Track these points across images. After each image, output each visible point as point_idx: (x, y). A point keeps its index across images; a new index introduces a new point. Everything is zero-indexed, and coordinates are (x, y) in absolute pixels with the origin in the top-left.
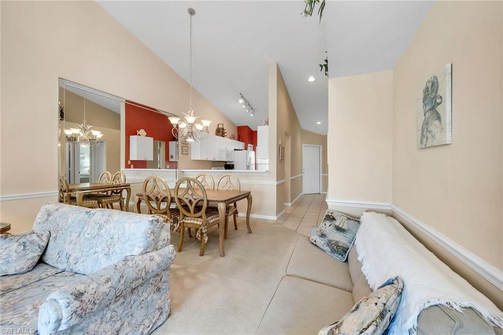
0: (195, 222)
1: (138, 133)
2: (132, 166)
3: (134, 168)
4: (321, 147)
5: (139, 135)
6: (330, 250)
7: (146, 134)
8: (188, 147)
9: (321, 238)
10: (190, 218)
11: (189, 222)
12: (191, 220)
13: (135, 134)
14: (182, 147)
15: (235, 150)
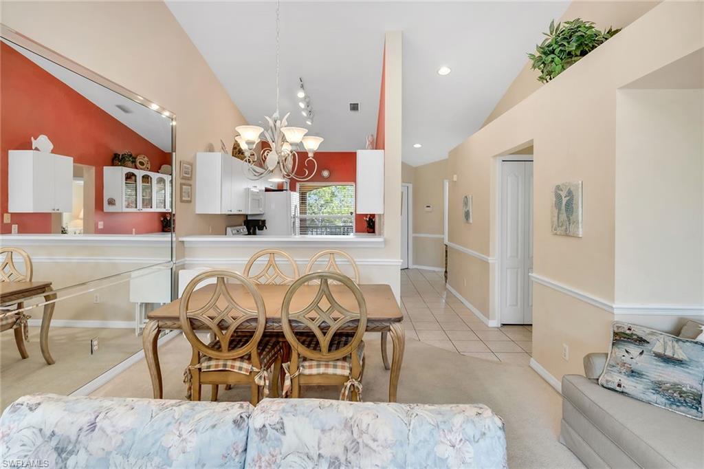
0: (331, 371)
1: (35, 143)
2: (15, 227)
3: (21, 231)
4: (411, 186)
5: (36, 149)
6: (664, 400)
7: (51, 147)
8: (190, 185)
9: (631, 379)
10: (314, 363)
11: (314, 371)
12: (318, 366)
13: (27, 146)
14: (182, 185)
15: (267, 190)
